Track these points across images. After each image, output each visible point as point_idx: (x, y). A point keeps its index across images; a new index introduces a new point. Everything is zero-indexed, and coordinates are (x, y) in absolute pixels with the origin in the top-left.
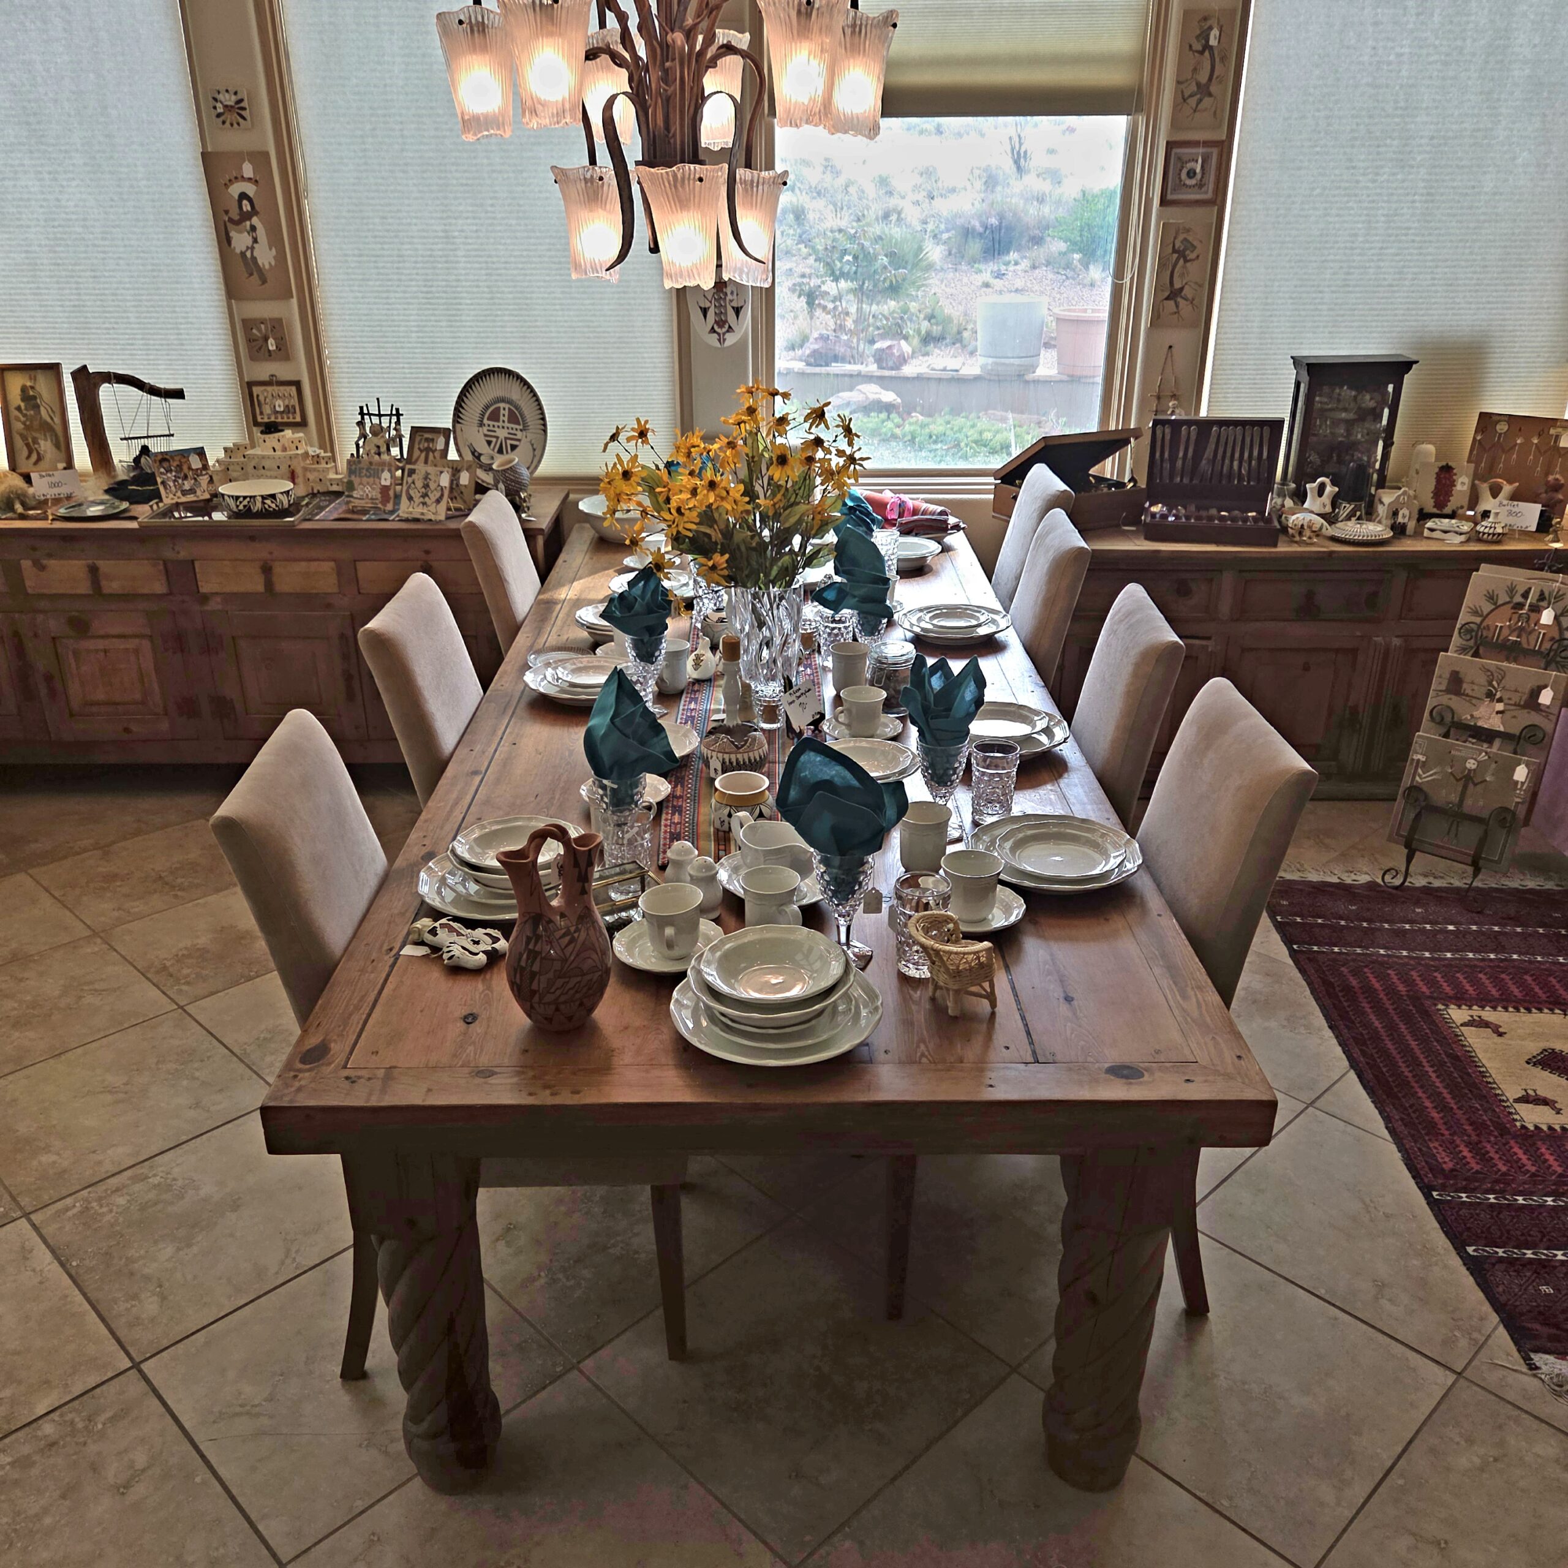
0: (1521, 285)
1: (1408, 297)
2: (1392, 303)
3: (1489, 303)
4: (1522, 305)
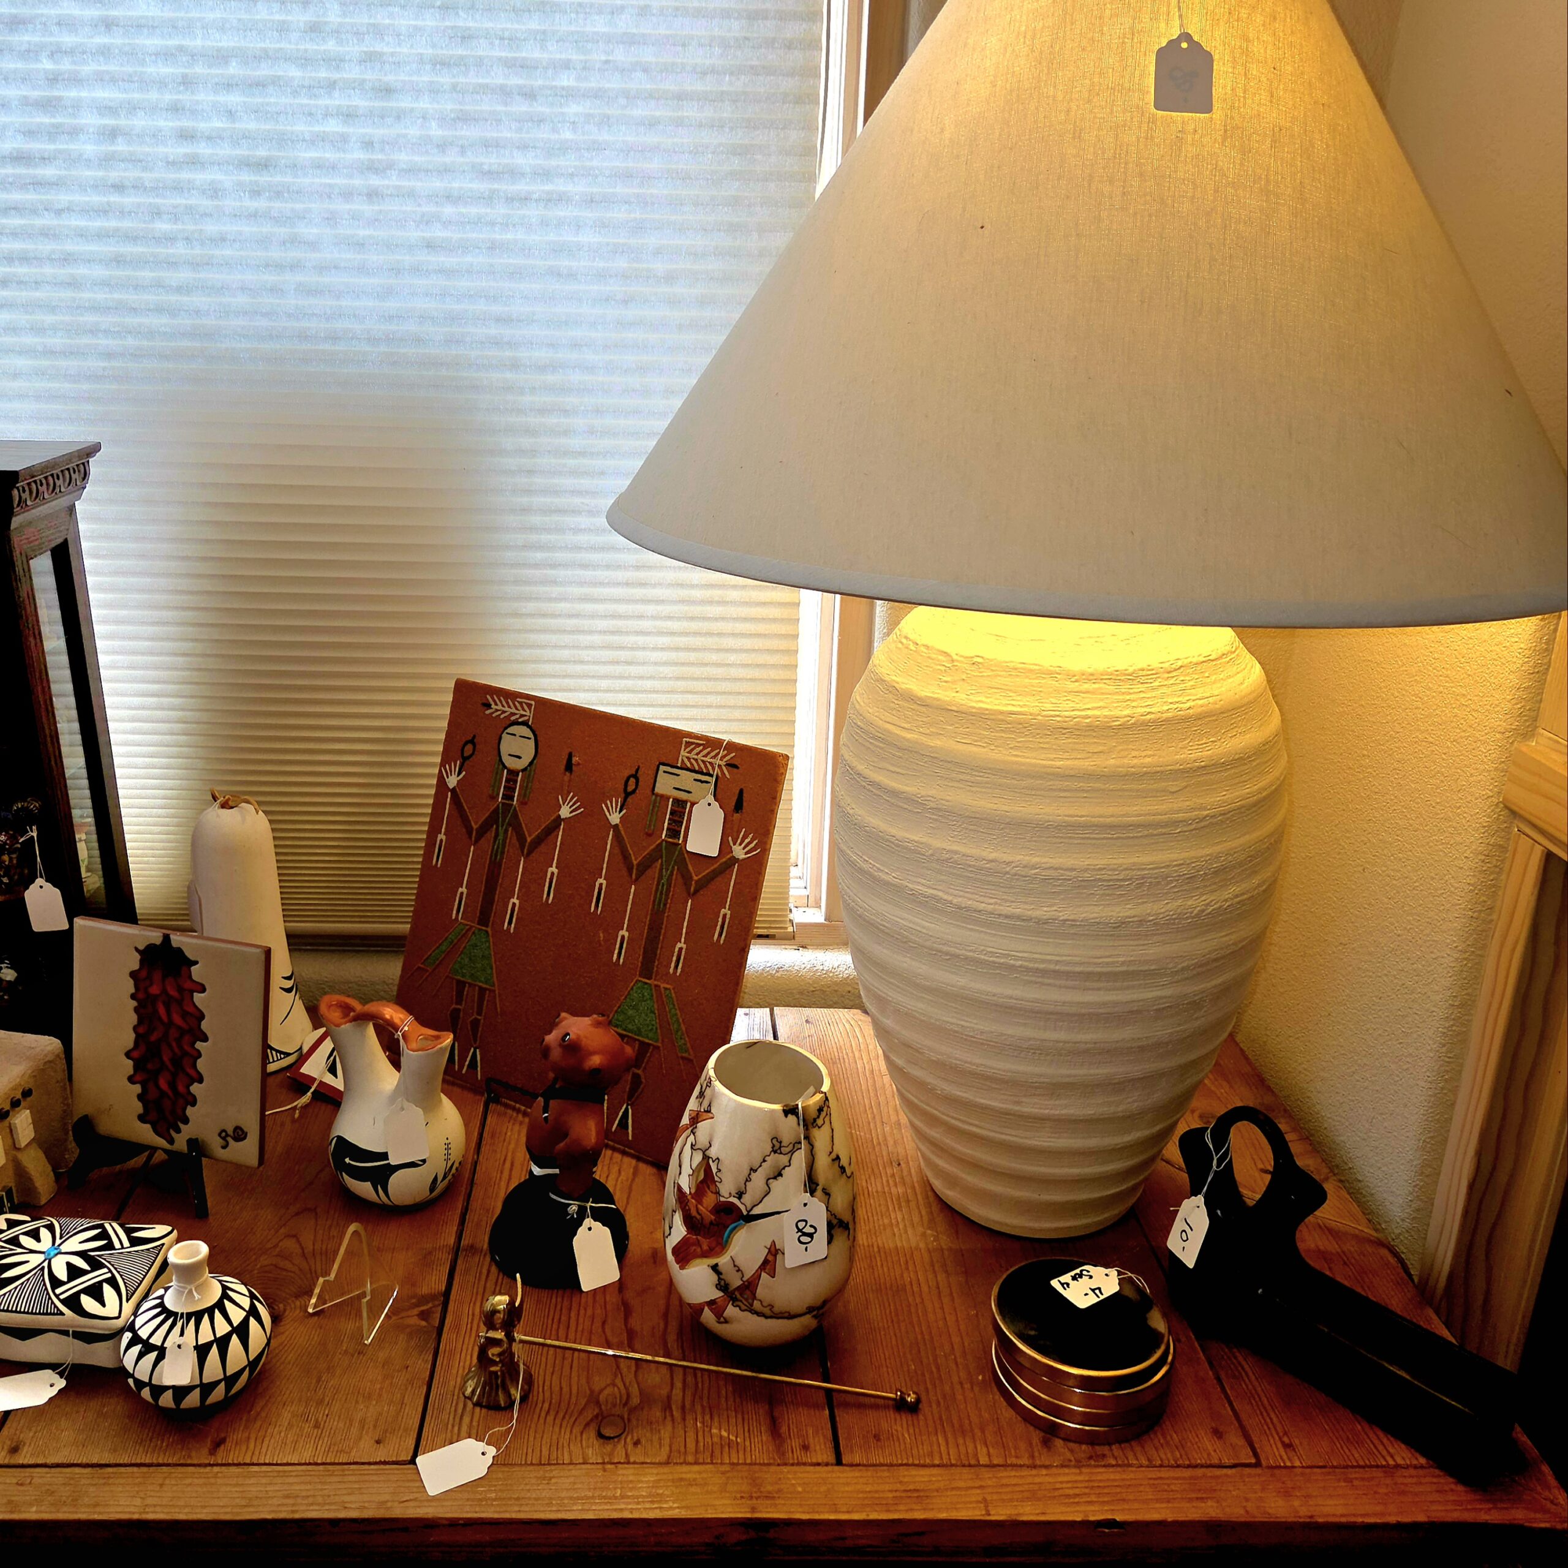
0: (546, 175)
1: (103, 211)
2: (46, 234)
3: (430, 246)
4: (564, 263)
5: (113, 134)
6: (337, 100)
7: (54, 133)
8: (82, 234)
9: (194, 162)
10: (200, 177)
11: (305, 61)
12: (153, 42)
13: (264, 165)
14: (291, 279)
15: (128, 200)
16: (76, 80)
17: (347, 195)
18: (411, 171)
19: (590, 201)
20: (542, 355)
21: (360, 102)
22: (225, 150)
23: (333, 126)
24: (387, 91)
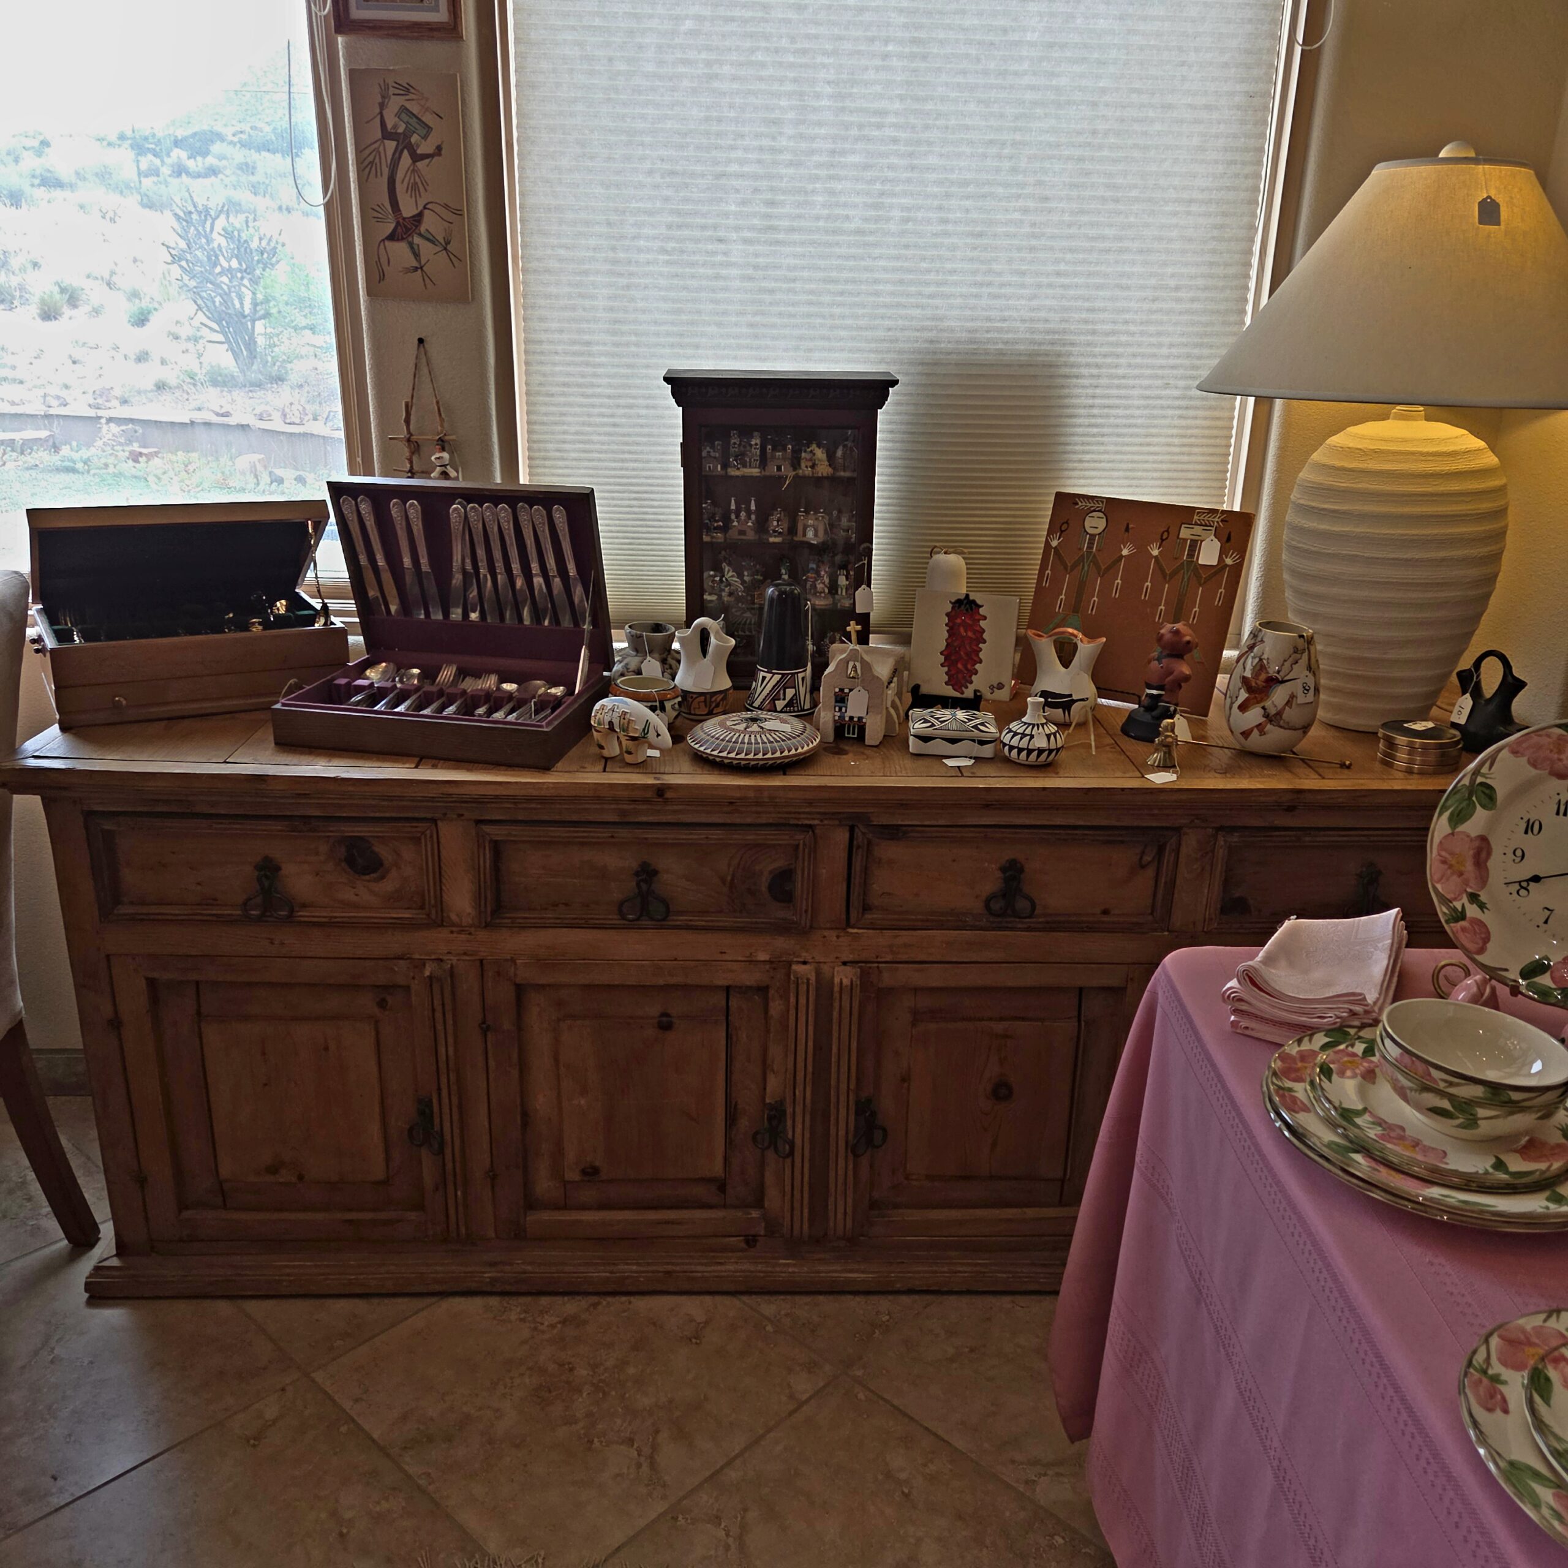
0: (1120, 239)
1: (898, 258)
2: (866, 269)
3: (1058, 274)
4: (1124, 281)
5: (907, 220)
6: (1021, 203)
7: (877, 220)
8: (885, 269)
9: (946, 234)
10: (947, 241)
11: (1006, 185)
12: (933, 176)
13: (980, 235)
14: (985, 290)
15: (909, 253)
16: (894, 195)
17: (1019, 249)
18: (1053, 237)
19: (1141, 251)
20: (1108, 327)
21: (1031, 204)
22: (961, 228)
23: (1017, 216)
24: (1046, 199)
